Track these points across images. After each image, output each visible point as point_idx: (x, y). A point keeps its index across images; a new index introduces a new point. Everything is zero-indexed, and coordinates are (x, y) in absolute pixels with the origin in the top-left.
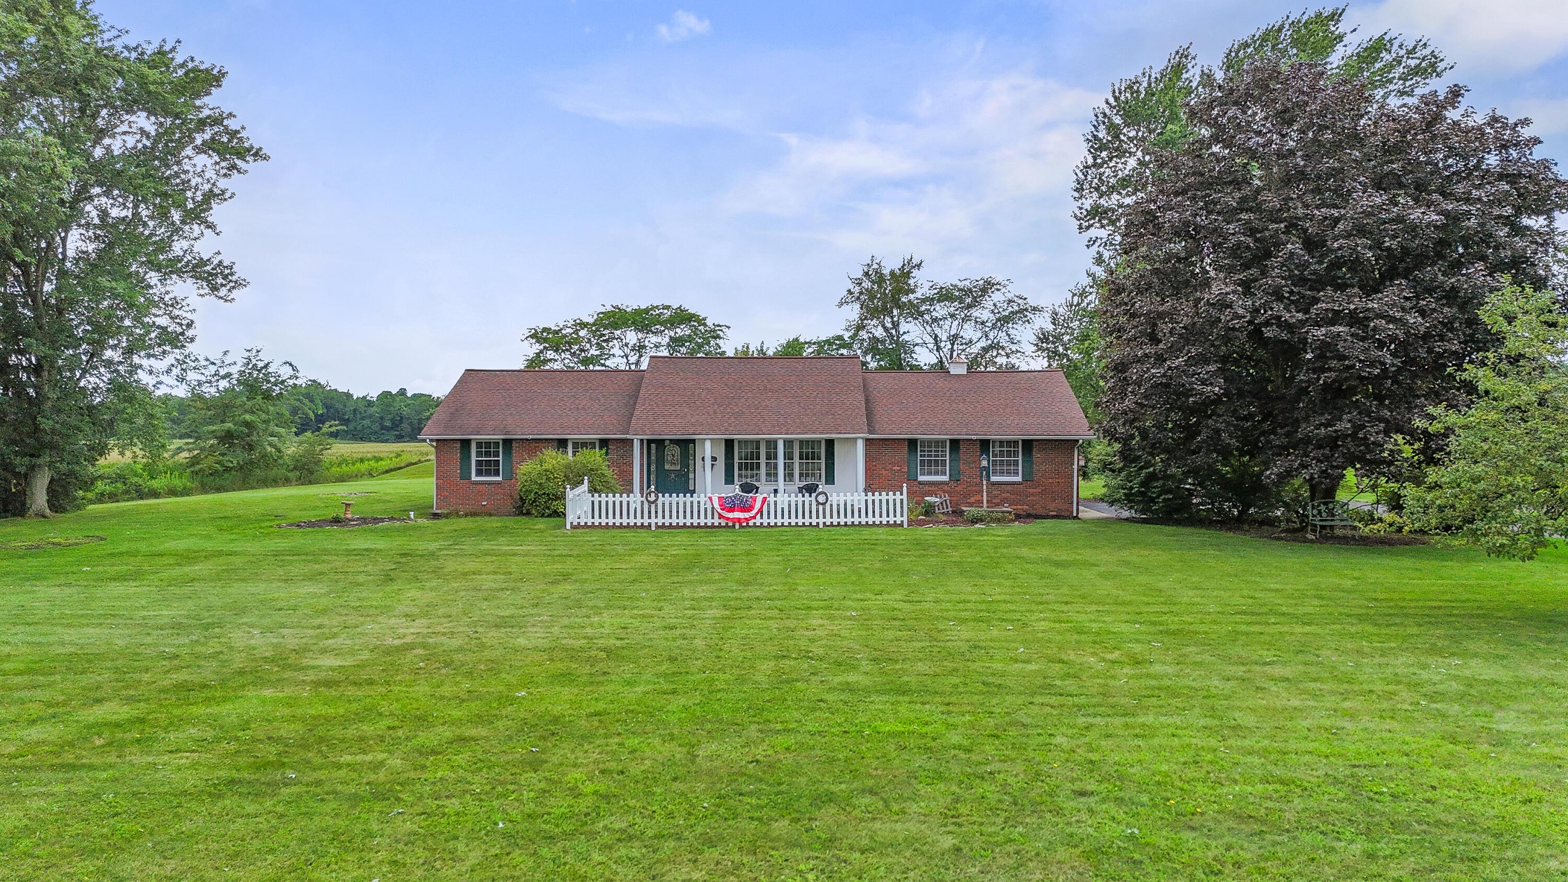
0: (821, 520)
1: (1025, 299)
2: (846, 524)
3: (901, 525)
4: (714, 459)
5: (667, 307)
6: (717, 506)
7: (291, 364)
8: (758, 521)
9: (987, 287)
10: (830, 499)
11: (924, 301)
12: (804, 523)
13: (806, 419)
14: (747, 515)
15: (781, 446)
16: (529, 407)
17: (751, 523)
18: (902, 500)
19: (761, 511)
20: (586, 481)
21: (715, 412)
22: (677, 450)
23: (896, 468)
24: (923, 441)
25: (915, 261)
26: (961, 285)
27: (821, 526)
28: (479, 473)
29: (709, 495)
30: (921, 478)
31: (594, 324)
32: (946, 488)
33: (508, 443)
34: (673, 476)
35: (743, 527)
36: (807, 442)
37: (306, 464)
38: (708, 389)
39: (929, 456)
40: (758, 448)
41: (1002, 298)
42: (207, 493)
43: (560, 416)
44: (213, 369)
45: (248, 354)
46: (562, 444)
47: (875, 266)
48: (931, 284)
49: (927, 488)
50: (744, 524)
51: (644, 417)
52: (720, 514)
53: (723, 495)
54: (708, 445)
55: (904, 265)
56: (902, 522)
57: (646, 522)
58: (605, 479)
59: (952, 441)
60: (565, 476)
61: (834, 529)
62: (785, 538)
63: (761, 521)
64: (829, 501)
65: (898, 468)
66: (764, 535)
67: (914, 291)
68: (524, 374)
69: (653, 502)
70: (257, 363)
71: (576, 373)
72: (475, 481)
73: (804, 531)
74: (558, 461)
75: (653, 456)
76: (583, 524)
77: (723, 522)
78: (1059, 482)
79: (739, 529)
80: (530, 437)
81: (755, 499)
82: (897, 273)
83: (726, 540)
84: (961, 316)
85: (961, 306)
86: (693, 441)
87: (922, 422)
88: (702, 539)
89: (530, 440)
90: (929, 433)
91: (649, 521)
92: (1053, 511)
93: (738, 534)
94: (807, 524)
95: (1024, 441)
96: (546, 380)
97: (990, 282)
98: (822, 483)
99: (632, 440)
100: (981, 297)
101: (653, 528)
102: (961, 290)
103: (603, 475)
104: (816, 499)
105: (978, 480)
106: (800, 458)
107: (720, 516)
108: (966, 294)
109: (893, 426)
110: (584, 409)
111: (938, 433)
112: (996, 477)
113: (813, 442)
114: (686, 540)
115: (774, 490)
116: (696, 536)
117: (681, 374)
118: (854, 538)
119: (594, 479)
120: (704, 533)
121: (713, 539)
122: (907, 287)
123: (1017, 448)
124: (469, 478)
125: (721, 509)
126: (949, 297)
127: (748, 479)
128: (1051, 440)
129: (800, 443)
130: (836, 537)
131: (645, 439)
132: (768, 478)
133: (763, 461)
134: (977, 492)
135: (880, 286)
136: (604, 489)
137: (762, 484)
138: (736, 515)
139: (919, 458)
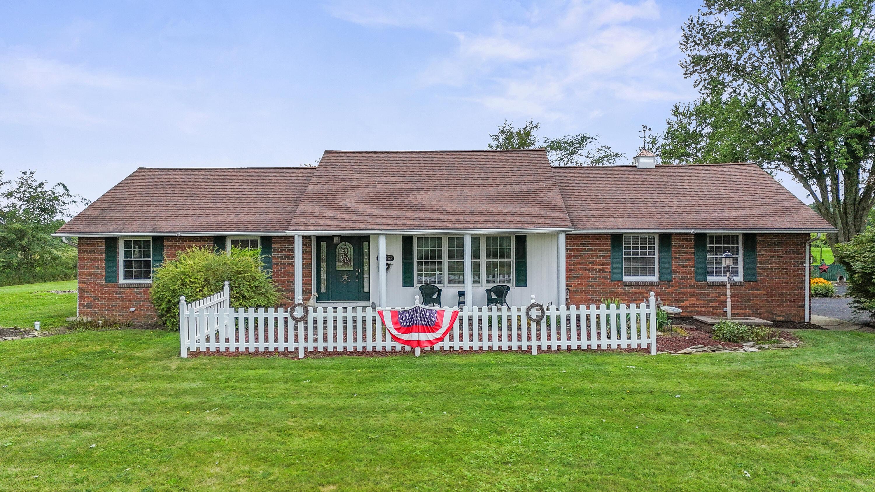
0: (534, 343)
1: (609, 148)
2: (569, 348)
3: (648, 350)
4: (390, 258)
6: (389, 324)
7: (64, 186)
8: (446, 344)
9: (583, 140)
10: (547, 313)
12: (510, 347)
13: (495, 212)
14: (431, 336)
15: (468, 242)
16: (190, 202)
17: (437, 347)
18: (648, 315)
19: (450, 328)
20: (227, 288)
21: (391, 205)
22: (350, 248)
23: (598, 267)
24: (629, 237)
25: (534, 124)
26: (567, 139)
27: (534, 352)
28: (128, 275)
30: (627, 279)
32: (655, 290)
33: (158, 241)
34: (345, 277)
35: (425, 352)
36: (495, 238)
38: (383, 181)
39: (634, 253)
40: (440, 245)
41: (594, 148)
43: (221, 211)
46: (219, 242)
47: (507, 127)
48: (545, 139)
49: (633, 290)
50: (428, 349)
51: (309, 210)
52: (393, 336)
53: (398, 308)
54: (382, 241)
55: (527, 126)
56: (649, 345)
57: (291, 346)
58: (257, 283)
59: (662, 236)
60: (206, 280)
61: (552, 357)
62: (495, 384)
63: (451, 344)
64: (545, 318)
65: (600, 267)
66: (455, 365)
67: (533, 144)
68: (197, 171)
69: (300, 320)
70: (32, 183)
71: (250, 170)
72: (122, 284)
73: (516, 363)
74: (204, 263)
75: (324, 256)
76: (203, 349)
77: (398, 347)
78: (787, 283)
79: (420, 356)
80: (180, 234)
81: (441, 314)
82: (522, 132)
83: (400, 393)
84: (566, 160)
85: (566, 153)
86: (367, 238)
87: (626, 215)
88: (362, 389)
89: (181, 237)
90: (638, 227)
91: (296, 345)
92: (780, 316)
93: (418, 366)
94: (515, 348)
95: (746, 236)
96: (217, 177)
97: (585, 137)
98: (512, 285)
99: (293, 237)
100: (578, 147)
101: (301, 354)
102: (566, 142)
103: (254, 278)
104: (527, 314)
105: (693, 281)
106: (488, 256)
107: (395, 338)
108: (569, 145)
109: (594, 219)
110: (248, 204)
111: (646, 227)
112: (712, 278)
113: (502, 238)
114: (333, 392)
115: (459, 292)
116: (354, 377)
117: (356, 167)
118: (609, 387)
119: (239, 284)
120: (370, 367)
121: (381, 387)
122: (528, 141)
123: (737, 243)
124: (116, 281)
125: (396, 329)
126: (558, 147)
127: (429, 279)
128: (778, 234)
129: (488, 238)
130: (579, 384)
131: (311, 236)
132: (452, 277)
133: (445, 260)
134: (692, 294)
135: (510, 141)
136: (253, 298)
137: (446, 286)
138: (414, 336)
139: (624, 256)
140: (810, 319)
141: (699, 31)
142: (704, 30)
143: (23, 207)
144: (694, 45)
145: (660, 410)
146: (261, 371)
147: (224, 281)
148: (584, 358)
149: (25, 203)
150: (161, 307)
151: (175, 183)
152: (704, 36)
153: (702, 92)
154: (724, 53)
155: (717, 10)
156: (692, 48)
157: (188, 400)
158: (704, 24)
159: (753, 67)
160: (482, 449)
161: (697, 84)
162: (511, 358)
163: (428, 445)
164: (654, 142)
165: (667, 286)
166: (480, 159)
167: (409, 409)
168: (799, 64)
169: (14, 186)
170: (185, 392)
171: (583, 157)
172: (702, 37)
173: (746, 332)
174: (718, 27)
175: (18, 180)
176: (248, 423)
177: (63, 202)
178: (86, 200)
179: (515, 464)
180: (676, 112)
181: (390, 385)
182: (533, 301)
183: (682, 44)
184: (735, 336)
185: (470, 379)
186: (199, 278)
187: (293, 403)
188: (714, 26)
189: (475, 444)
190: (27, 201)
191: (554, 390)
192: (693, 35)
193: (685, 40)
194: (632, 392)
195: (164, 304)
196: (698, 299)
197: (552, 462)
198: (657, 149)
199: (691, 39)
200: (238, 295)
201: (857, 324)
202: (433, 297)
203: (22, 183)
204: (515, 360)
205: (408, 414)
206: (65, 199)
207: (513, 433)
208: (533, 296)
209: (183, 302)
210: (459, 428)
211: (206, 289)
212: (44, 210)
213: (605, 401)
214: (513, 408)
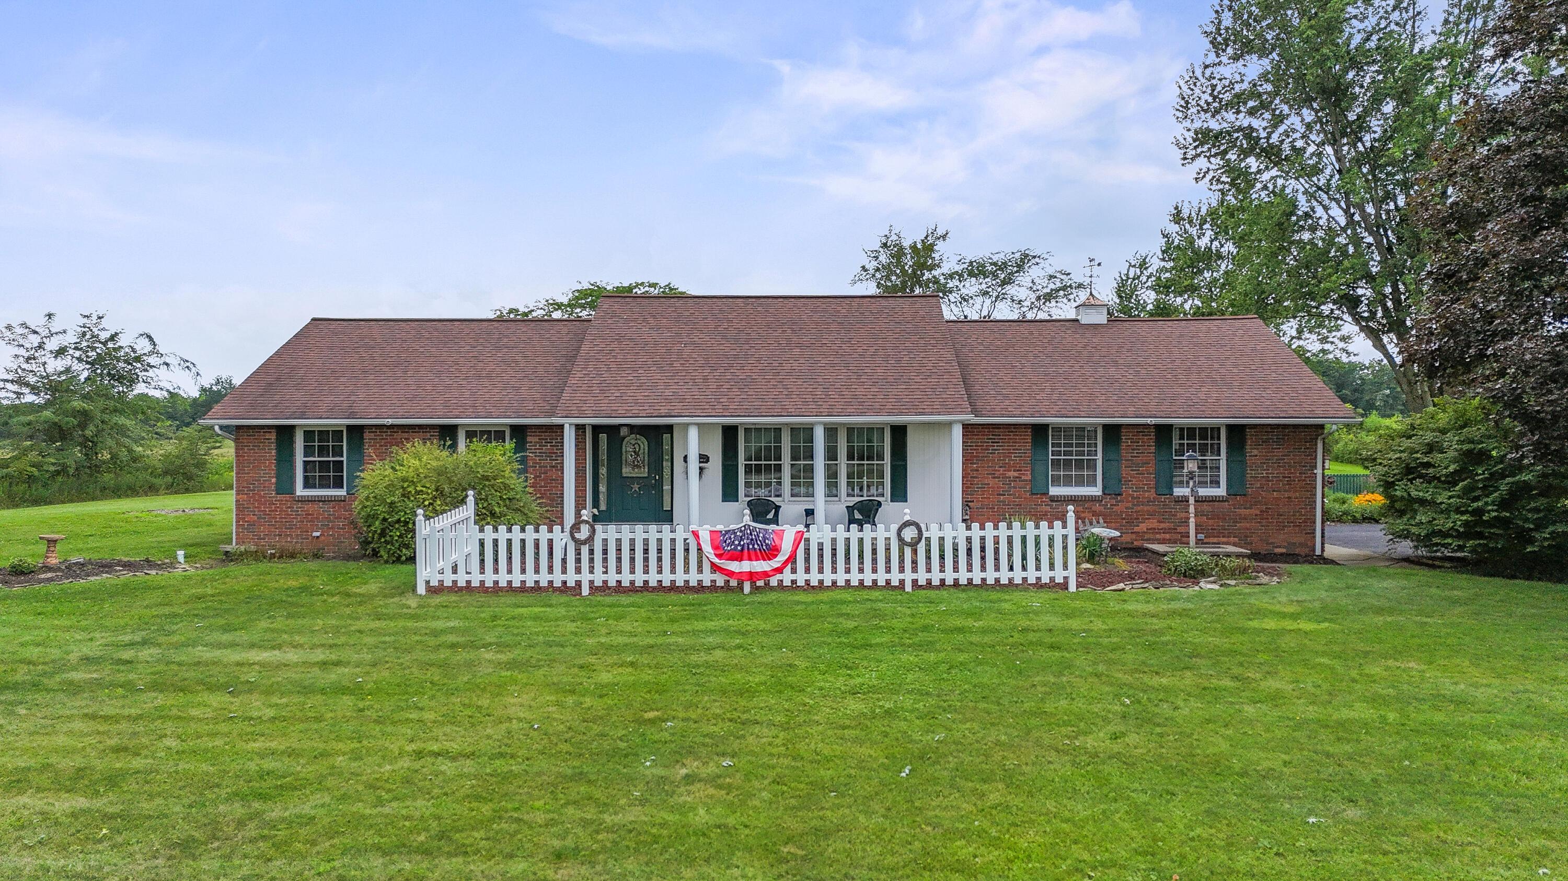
0: (908, 576)
1: (1069, 274)
2: (956, 584)
3: (1065, 586)
4: (704, 459)
5: (653, 285)
6: (708, 549)
7: (150, 338)
8: (787, 577)
9: (1024, 261)
10: (925, 534)
11: (951, 277)
12: (875, 582)
13: (860, 391)
14: (765, 566)
15: (819, 435)
16: (399, 374)
17: (774, 581)
18: (1065, 537)
19: (792, 559)
20: (471, 500)
21: (705, 379)
22: (644, 444)
23: (1012, 474)
24: (1057, 429)
25: (940, 232)
26: (995, 258)
27: (908, 588)
28: (307, 484)
29: (693, 527)
30: (1054, 491)
31: (569, 305)
32: (1097, 507)
33: (356, 431)
34: (636, 487)
35: (758, 588)
36: (861, 430)
37: (181, 467)
39: (1067, 453)
40: (778, 439)
41: (1042, 274)
42: (17, 506)
44: (35, 340)
45: (85, 320)
46: (447, 433)
47: (894, 238)
48: (959, 258)
49: (1064, 507)
50: (760, 583)
51: (584, 387)
52: (713, 564)
53: (720, 527)
54: (693, 433)
55: (927, 236)
56: (1066, 579)
57: (571, 579)
58: (511, 494)
59: (1107, 428)
60: (437, 490)
61: (932, 594)
62: (849, 622)
63: (793, 577)
64: (923, 539)
65: (1016, 474)
66: (798, 603)
67: (939, 266)
68: (403, 324)
69: (584, 542)
70: (100, 333)
71: (486, 323)
72: (302, 496)
73: (881, 601)
74: (435, 464)
75: (603, 456)
76: (448, 583)
77: (720, 580)
78: (1289, 498)
79: (751, 593)
80: (390, 421)
81: (780, 534)
82: (919, 246)
83: (726, 631)
84: (995, 294)
85: (994, 282)
86: (669, 428)
87: (1055, 397)
88: (676, 627)
89: (392, 426)
90: (1071, 414)
91: (578, 577)
92: (1280, 547)
93: (748, 603)
94: (881, 583)
95: (1231, 428)
96: (436, 334)
97: (1028, 255)
98: (885, 500)
99: (561, 427)
100: (1017, 272)
101: (585, 591)
102: (995, 264)
103: (506, 487)
104: (899, 534)
105: (1152, 494)
106: (850, 457)
107: (715, 568)
108: (1001, 269)
109: (1007, 403)
110: (489, 377)
111: (1083, 414)
112: (1181, 490)
113: (870, 430)
114: (640, 630)
115: (806, 510)
116: (663, 615)
117: (651, 320)
118: (998, 625)
119: (487, 496)
120: (682, 605)
121: (700, 625)
122: (930, 261)
123: (1219, 439)
124: (292, 491)
125: (716, 555)
126: (980, 272)
127: (762, 493)
128: (1278, 426)
129: (850, 430)
130: (958, 622)
131: (584, 425)
132: (796, 490)
133: (786, 461)
134: (1152, 514)
135: (899, 262)
136: (505, 515)
137: (786, 500)
138: (746, 566)
139: (1051, 457)
140: (1323, 550)
141: (1204, 89)
142: (1214, 87)
143: (85, 374)
144: (1199, 112)
145: (1052, 647)
146: (537, 610)
147: (465, 490)
148: (975, 595)
149: (88, 366)
150: (373, 528)
151: (372, 343)
152: (1215, 98)
153: (1213, 188)
154: (1246, 125)
155: (1229, 59)
156: (1194, 117)
157: (452, 638)
158: (1214, 78)
159: (1293, 148)
160: (827, 681)
161: (1201, 176)
162: (876, 594)
163: (763, 678)
164: (1143, 265)
165: (1114, 502)
166: (839, 308)
167: (739, 647)
168: (1364, 146)
169: (71, 338)
170: (443, 632)
171: (1024, 288)
172: (1210, 100)
173: (1208, 564)
174: (1237, 82)
175: (79, 329)
176: (539, 660)
177: (149, 365)
178: (187, 361)
179: (864, 694)
180: (1177, 217)
181: (713, 623)
182: (907, 518)
183: (1177, 110)
184: (1191, 569)
185: (819, 617)
186: (428, 486)
187: (590, 641)
188: (1231, 82)
189: (820, 677)
190: (92, 364)
191: (925, 628)
192: (1196, 95)
193: (1183, 103)
194: (1025, 630)
195: (377, 523)
196: (1159, 522)
197: (909, 692)
198: (1149, 277)
199: (1194, 103)
200: (484, 511)
201: (1392, 559)
202: (768, 517)
203: (84, 334)
204: (881, 597)
205: (738, 652)
206: (152, 360)
207: (866, 668)
208: (907, 511)
209: (420, 518)
210: (801, 663)
211: (439, 502)
212: (120, 378)
213: (987, 639)
214: (871, 646)
